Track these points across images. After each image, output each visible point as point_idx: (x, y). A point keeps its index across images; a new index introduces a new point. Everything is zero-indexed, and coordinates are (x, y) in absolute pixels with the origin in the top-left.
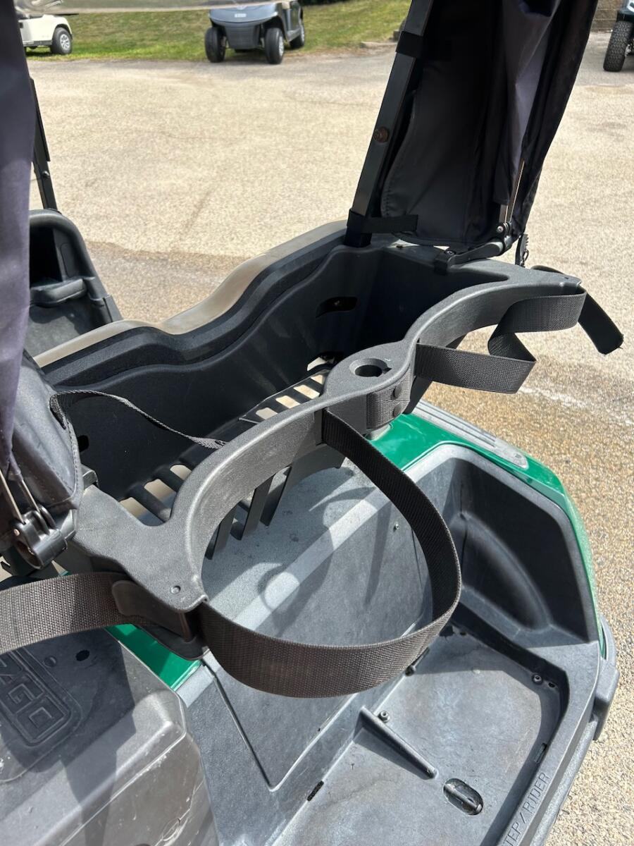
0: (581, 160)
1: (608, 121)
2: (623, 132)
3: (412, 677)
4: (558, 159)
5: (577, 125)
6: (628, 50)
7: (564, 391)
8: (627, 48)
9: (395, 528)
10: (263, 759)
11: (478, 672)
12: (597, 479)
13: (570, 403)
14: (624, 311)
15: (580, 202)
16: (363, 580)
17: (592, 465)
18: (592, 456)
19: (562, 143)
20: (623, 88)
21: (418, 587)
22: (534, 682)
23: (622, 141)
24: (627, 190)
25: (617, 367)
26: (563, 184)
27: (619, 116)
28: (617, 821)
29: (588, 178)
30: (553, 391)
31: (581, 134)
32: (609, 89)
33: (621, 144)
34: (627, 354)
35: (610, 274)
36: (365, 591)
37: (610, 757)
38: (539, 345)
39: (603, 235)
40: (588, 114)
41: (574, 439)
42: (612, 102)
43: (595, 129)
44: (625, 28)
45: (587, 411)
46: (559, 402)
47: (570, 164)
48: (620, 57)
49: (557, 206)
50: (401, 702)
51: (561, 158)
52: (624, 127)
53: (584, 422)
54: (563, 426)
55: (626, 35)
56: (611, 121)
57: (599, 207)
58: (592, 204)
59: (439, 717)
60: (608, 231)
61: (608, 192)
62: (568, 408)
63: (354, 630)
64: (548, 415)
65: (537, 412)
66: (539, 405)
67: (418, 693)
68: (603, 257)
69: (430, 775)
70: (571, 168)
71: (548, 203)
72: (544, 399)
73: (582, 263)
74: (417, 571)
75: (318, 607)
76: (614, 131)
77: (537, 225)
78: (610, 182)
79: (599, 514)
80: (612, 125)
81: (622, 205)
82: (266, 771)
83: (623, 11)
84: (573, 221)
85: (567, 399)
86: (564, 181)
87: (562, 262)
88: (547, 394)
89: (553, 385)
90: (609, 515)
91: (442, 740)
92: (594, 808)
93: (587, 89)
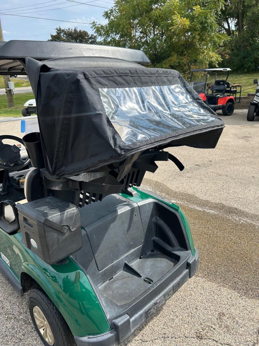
0: (233, 147)
1: (245, 136)
2: (250, 139)
3: (141, 259)
4: (225, 147)
5: (234, 137)
6: (255, 114)
7: (212, 210)
8: (254, 113)
9: (135, 215)
10: (97, 261)
11: (159, 258)
12: (217, 232)
13: (213, 213)
14: (237, 189)
15: (230, 159)
16: (126, 225)
17: (216, 228)
18: (217, 226)
19: (228, 142)
20: (253, 126)
21: (143, 234)
22: (173, 261)
23: (249, 142)
24: (247, 156)
25: (231, 204)
26: (225, 154)
27: (250, 134)
28: (202, 312)
29: (234, 152)
30: (208, 209)
31: (235, 139)
32: (248, 126)
33: (248, 142)
34: (235, 200)
35: (235, 179)
36: (127, 229)
37: (204, 297)
38: (206, 198)
39: (235, 168)
40: (239, 133)
41: (212, 222)
42: (248, 130)
43: (240, 138)
44: (253, 108)
45: (218, 215)
46: (210, 212)
47: (229, 148)
48: (252, 116)
49: (222, 160)
50: (137, 264)
51: (226, 146)
52: (250, 137)
53: (216, 218)
54: (209, 219)
55: (254, 109)
56: (246, 136)
57: (236, 160)
58: (234, 159)
59: (146, 266)
60: (237, 167)
61: (240, 156)
62: (212, 214)
63: (123, 238)
64: (205, 215)
65: (201, 215)
66: (203, 213)
67: (142, 262)
68: (233, 174)
69: (141, 276)
70: (229, 149)
71: (219, 159)
72: (205, 212)
73: (226, 176)
74: (142, 229)
75: (113, 227)
76: (247, 139)
77: (214, 165)
78: (242, 153)
79: (215, 241)
80: (246, 137)
81: (244, 160)
82: (98, 265)
83: (252, 102)
84: (226, 164)
85: (212, 212)
86: (226, 153)
87: (219, 175)
88: (206, 210)
89: (208, 208)
90: (218, 241)
91: (146, 271)
92: (196, 309)
93: (240, 126)
